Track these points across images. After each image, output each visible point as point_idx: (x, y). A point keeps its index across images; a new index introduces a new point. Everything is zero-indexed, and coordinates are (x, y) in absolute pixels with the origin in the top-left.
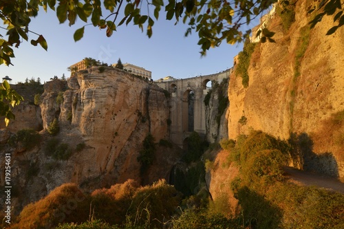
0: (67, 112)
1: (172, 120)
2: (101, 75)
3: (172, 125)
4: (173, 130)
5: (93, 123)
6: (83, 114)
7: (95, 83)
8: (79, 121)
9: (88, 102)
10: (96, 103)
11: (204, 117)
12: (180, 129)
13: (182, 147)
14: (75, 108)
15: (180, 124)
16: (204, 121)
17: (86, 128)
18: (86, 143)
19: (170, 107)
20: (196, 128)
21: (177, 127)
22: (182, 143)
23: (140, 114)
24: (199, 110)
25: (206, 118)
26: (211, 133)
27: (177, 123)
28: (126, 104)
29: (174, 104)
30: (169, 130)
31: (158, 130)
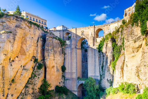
1: (66, 66)
3: (67, 71)
4: (67, 76)
11: (97, 64)
12: (74, 76)
13: (76, 93)
15: (74, 71)
16: (98, 68)
19: (65, 54)
20: (90, 74)
21: (71, 73)
22: (76, 90)
23: (36, 60)
24: (92, 57)
25: (100, 64)
26: (106, 78)
27: (71, 69)
28: (24, 50)
29: (68, 51)
30: (63, 77)
31: (53, 77)
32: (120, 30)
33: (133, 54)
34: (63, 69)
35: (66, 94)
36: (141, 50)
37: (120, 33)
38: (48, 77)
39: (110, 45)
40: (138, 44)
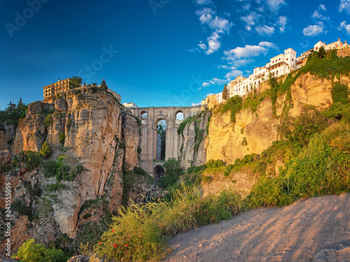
0: (59, 134)
1: (142, 148)
2: (94, 95)
3: (142, 153)
4: (143, 158)
5: (92, 145)
6: (78, 135)
7: (90, 103)
8: (73, 143)
9: (84, 123)
10: (93, 124)
11: (176, 146)
12: (151, 158)
13: (152, 175)
14: (68, 131)
15: (150, 152)
16: (176, 150)
17: (83, 151)
18: (84, 165)
19: (141, 135)
20: (168, 156)
21: (147, 155)
22: (152, 171)
23: (117, 140)
24: (171, 139)
25: (179, 147)
26: (187, 159)
27: (147, 151)
28: (110, 127)
29: (144, 131)
30: (139, 158)
31: (132, 157)
32: (203, 115)
33: (220, 138)
34: (139, 150)
35: (144, 175)
36: (228, 134)
37: (202, 118)
38: (127, 157)
39: (192, 128)
40: (226, 129)
